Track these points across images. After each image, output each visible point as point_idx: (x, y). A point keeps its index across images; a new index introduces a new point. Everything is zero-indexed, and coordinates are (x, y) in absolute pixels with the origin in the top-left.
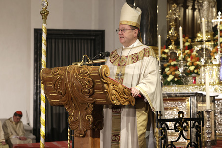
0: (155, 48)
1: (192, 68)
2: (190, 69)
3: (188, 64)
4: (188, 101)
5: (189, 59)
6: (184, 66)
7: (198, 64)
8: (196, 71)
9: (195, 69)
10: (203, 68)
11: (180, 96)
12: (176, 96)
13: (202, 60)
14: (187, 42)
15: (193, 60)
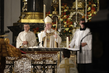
0: (42, 13)
1: (67, 29)
2: (66, 30)
3: (64, 26)
4: (59, 54)
5: (65, 23)
6: (62, 28)
7: (72, 27)
8: (70, 31)
9: (69, 30)
10: (74, 29)
11: (54, 51)
12: (51, 50)
13: (75, 24)
14: (66, 9)
15: (68, 24)
